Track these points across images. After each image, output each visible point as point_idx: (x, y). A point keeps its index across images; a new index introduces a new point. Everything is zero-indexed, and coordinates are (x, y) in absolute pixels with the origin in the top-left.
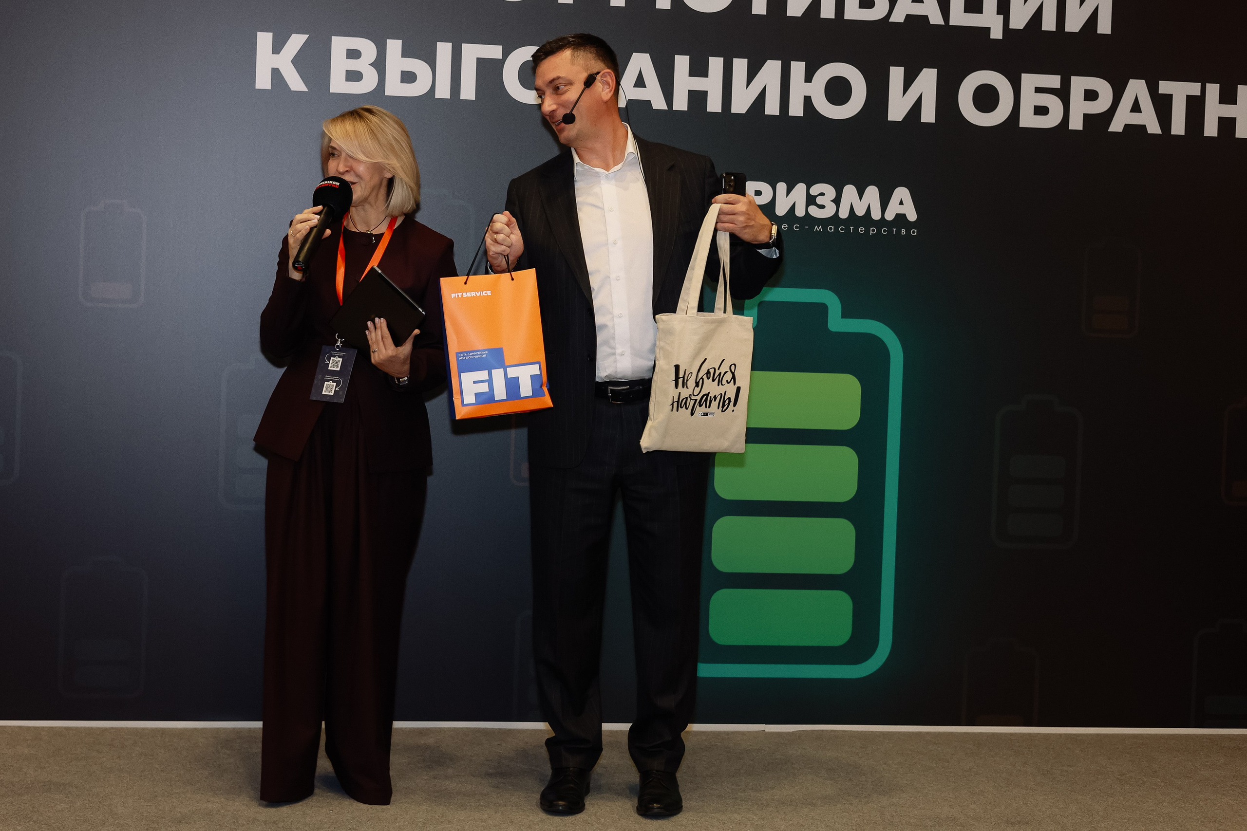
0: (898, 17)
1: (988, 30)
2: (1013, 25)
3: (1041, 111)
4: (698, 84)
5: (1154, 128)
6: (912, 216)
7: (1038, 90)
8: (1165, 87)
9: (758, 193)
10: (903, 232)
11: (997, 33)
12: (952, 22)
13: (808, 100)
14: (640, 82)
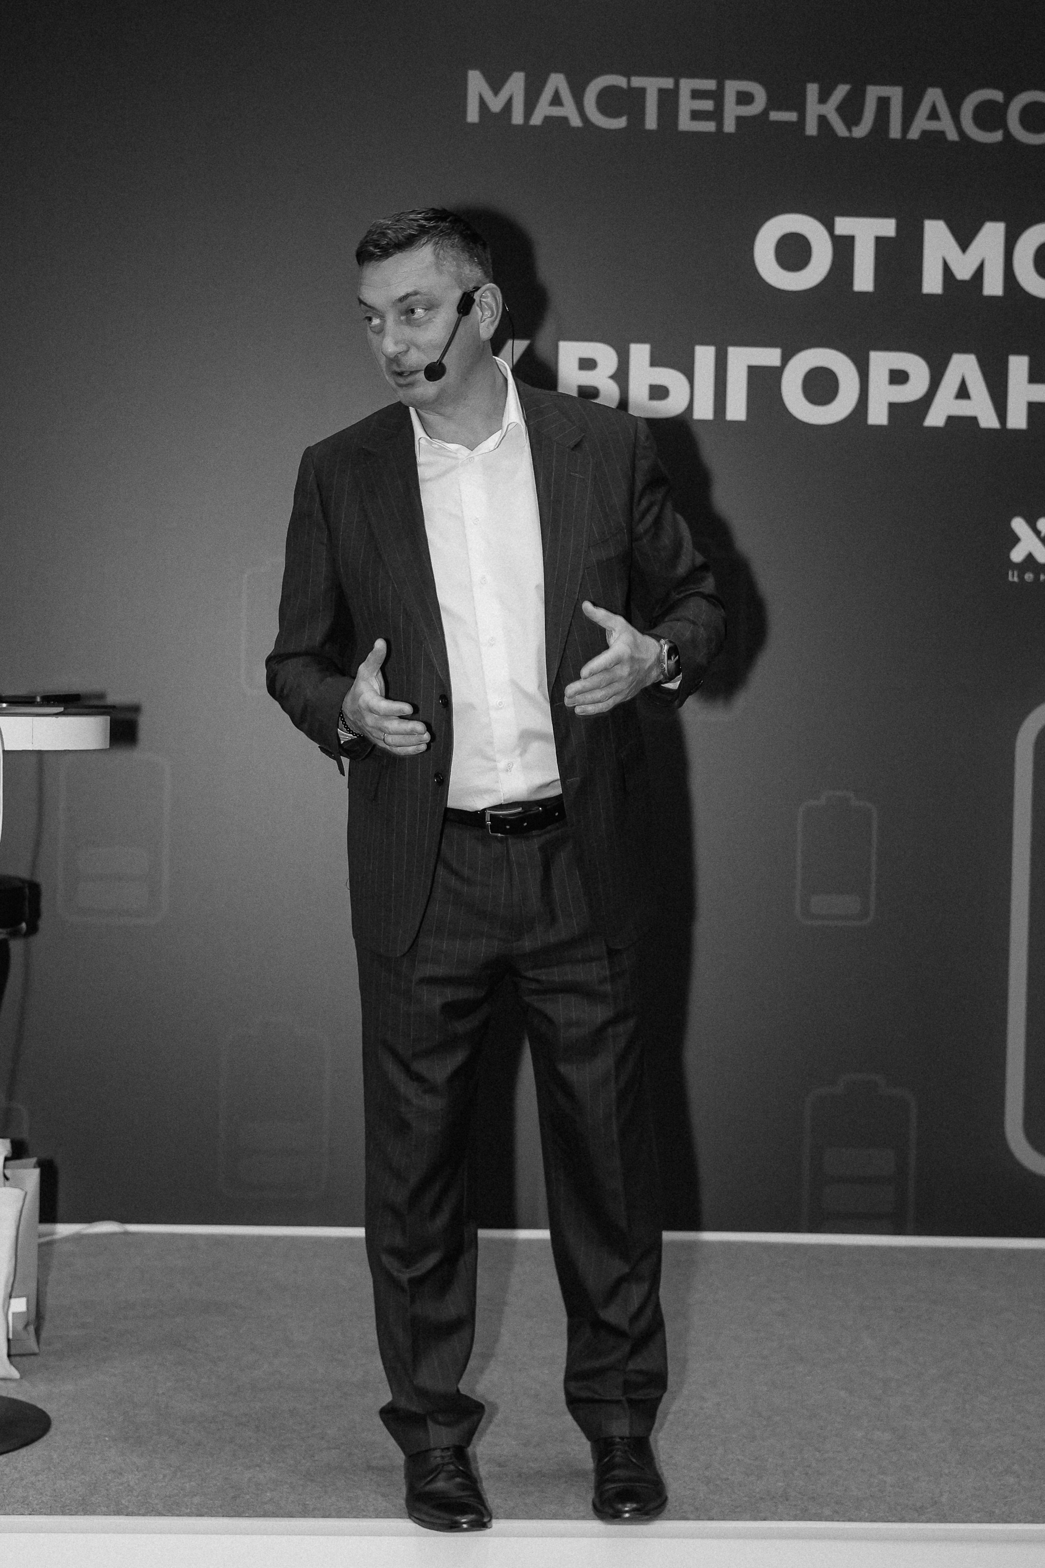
4: (1040, 393)
14: (963, 393)
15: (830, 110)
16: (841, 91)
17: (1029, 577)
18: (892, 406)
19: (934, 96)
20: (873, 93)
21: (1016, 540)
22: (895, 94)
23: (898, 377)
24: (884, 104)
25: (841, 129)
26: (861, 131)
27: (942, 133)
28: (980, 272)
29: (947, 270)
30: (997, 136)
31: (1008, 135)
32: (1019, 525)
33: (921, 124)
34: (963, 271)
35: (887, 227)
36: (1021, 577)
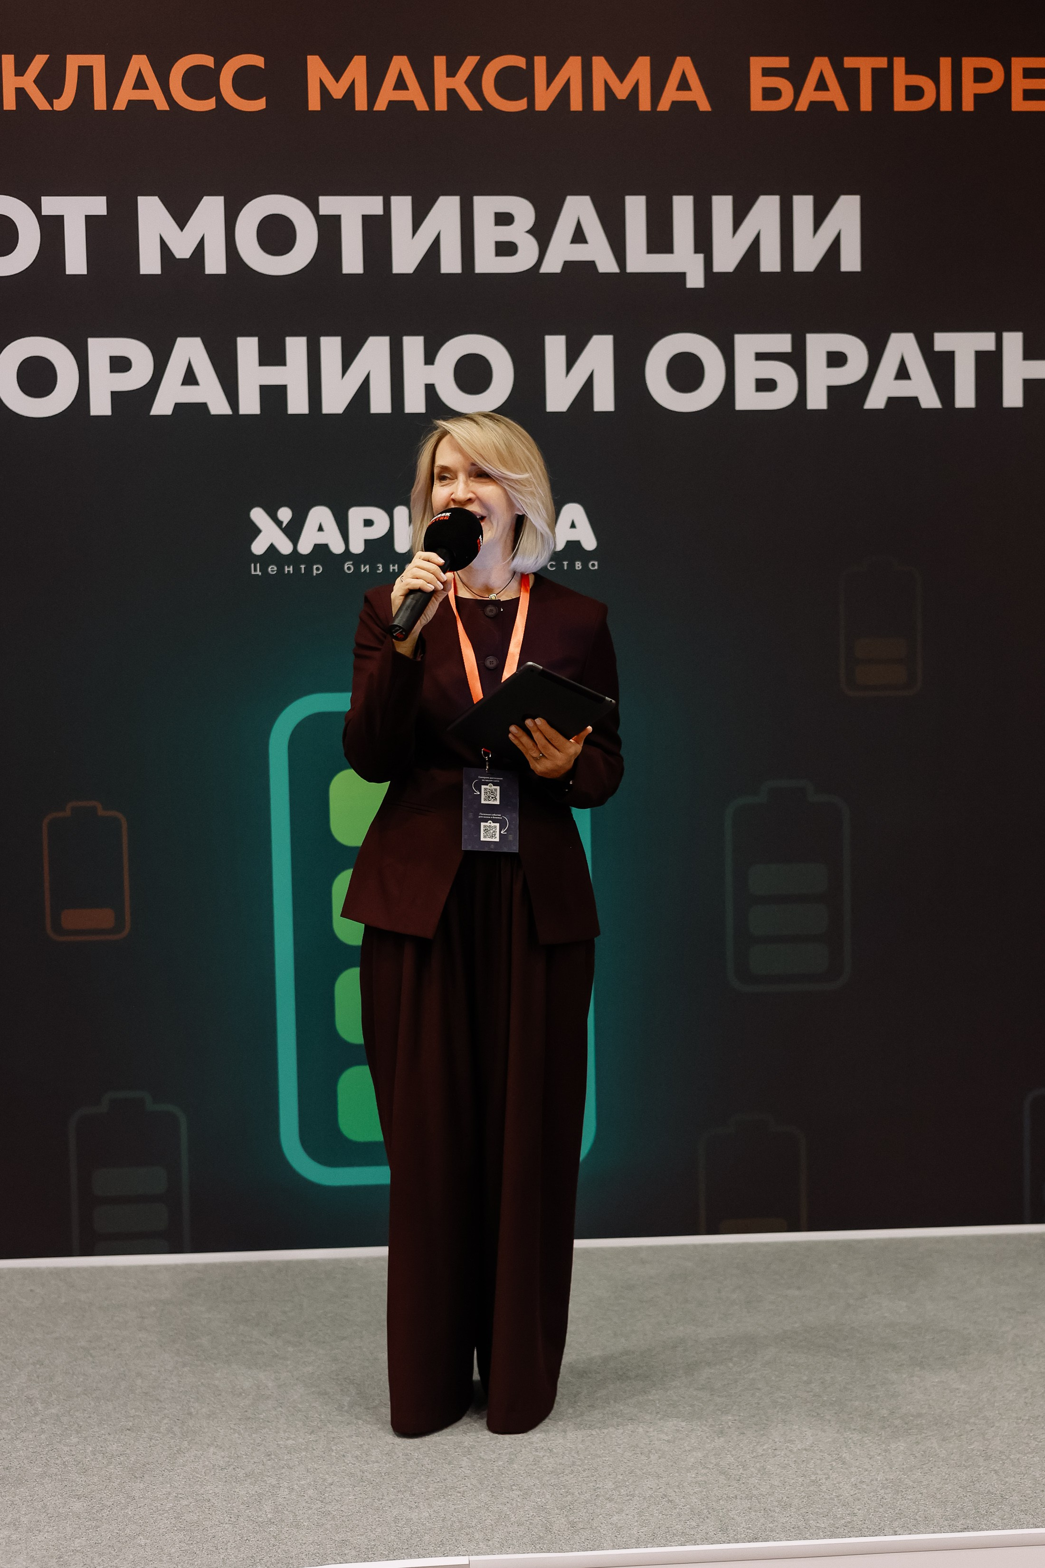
0: (552, 265)
1: (682, 276)
2: (718, 267)
3: (766, 385)
4: (273, 375)
5: (930, 400)
6: (590, 543)
7: (760, 356)
8: (943, 341)
9: (368, 523)
10: (578, 565)
11: (696, 280)
12: (631, 268)
13: (430, 389)
14: (190, 378)
15: (28, 82)
16: (39, 61)
17: (272, 569)
18: (116, 397)
19: (139, 63)
20: (74, 62)
21: (256, 531)
22: (98, 62)
23: (120, 364)
24: (85, 73)
25: (41, 102)
26: (63, 103)
27: (151, 103)
28: (200, 248)
29: (165, 248)
30: (209, 104)
31: (221, 101)
32: (258, 515)
33: (126, 94)
34: (182, 250)
35: (98, 205)
36: (264, 569)
